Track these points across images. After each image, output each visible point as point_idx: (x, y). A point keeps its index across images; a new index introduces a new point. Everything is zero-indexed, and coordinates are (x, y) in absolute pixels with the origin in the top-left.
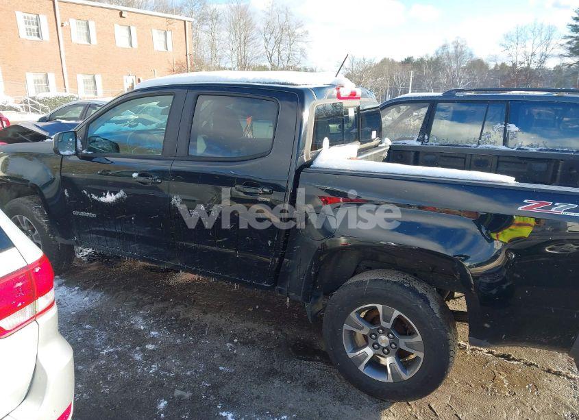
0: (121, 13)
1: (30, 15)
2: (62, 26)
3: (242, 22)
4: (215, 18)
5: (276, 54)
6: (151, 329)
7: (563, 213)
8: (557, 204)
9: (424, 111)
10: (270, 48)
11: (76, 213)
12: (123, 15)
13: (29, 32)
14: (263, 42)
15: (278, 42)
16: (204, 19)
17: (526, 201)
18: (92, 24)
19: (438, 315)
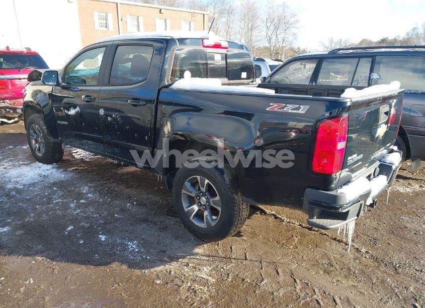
0: (161, 10)
1: (102, 14)
2: (122, 20)
3: (250, 15)
4: (230, 12)
5: (274, 37)
6: (90, 193)
7: (290, 111)
8: (288, 105)
9: (314, 66)
10: (270, 33)
11: (59, 122)
12: (162, 12)
13: (101, 25)
14: (265, 29)
15: (276, 28)
16: (222, 13)
17: (271, 104)
18: (141, 19)
19: (227, 182)
